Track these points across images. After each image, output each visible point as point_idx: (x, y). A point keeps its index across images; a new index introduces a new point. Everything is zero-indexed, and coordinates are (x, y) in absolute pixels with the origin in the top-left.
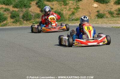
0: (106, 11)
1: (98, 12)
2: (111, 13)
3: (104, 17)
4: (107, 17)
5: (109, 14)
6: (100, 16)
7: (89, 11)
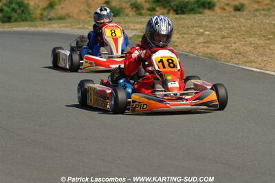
0: (126, 3)
2: (137, 7)
5: (132, 8)
7: (87, 1)
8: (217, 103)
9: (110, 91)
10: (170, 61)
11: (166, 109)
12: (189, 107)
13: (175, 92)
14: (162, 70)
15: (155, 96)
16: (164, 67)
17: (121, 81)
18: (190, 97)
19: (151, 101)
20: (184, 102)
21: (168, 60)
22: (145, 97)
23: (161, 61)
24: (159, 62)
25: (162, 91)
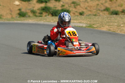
0: (29, 10)
1: (20, 10)
2: (33, 12)
3: (27, 16)
4: (29, 16)
5: (32, 13)
6: (22, 15)
7: (10, 9)
8: (95, 52)
9: (46, 46)
10: (73, 33)
11: (74, 54)
12: (84, 53)
13: (77, 47)
14: (70, 37)
15: (68, 48)
16: (71, 36)
17: (49, 42)
18: (84, 49)
19: (67, 51)
20: (82, 51)
21: (72, 32)
22: (64, 49)
23: (69, 33)
24: (68, 33)
25: (71, 46)
